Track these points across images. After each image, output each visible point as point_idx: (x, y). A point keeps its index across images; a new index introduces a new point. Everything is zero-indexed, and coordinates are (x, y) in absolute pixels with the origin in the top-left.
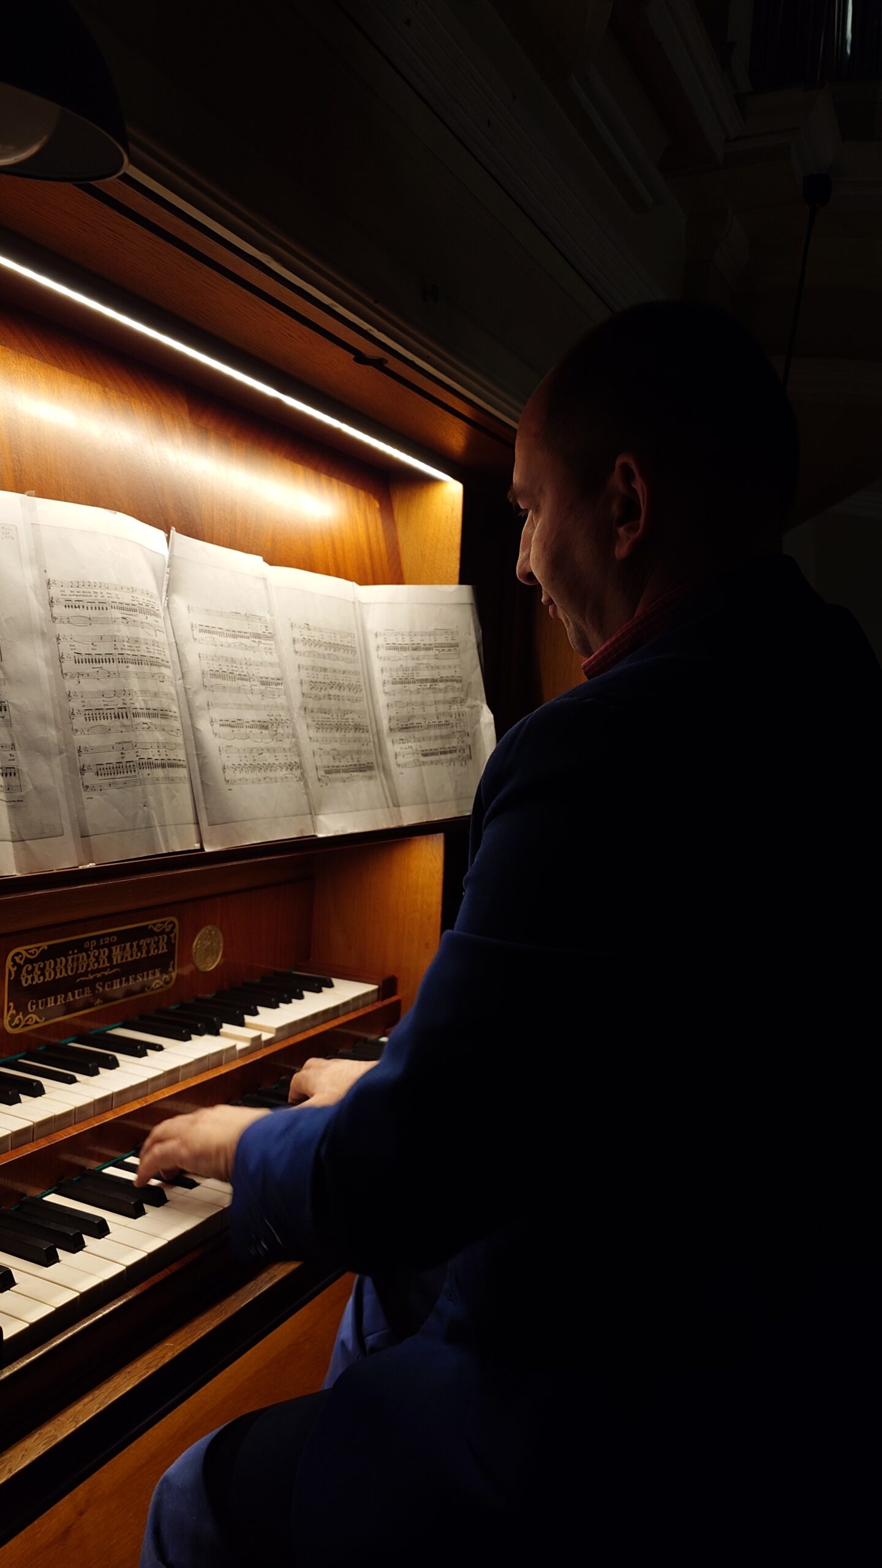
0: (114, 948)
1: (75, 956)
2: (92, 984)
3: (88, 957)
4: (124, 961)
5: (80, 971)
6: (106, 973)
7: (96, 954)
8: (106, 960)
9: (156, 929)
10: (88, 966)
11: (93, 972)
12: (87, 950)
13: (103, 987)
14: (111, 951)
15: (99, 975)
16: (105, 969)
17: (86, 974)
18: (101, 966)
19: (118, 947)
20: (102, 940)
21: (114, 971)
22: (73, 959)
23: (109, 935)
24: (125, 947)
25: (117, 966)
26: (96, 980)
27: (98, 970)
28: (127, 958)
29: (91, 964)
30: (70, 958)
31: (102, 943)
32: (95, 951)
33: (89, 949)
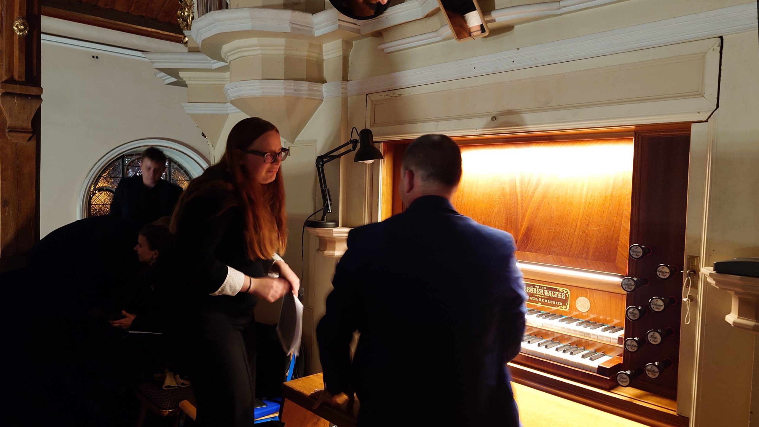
0: (545, 291)
1: (533, 288)
2: (538, 298)
3: (537, 290)
4: (549, 295)
5: (534, 293)
6: (543, 297)
7: (539, 290)
8: (542, 293)
9: (560, 290)
10: (537, 292)
11: (538, 295)
12: (536, 288)
13: (541, 300)
14: (544, 291)
15: (540, 296)
16: (542, 295)
17: (536, 294)
18: (541, 294)
19: (547, 291)
20: (541, 287)
21: (545, 297)
22: (532, 289)
23: (544, 287)
24: (549, 292)
25: (545, 296)
26: (540, 297)
27: (541, 295)
28: (550, 295)
29: (538, 292)
30: (531, 288)
31: (541, 288)
32: (539, 289)
33: (537, 288)
